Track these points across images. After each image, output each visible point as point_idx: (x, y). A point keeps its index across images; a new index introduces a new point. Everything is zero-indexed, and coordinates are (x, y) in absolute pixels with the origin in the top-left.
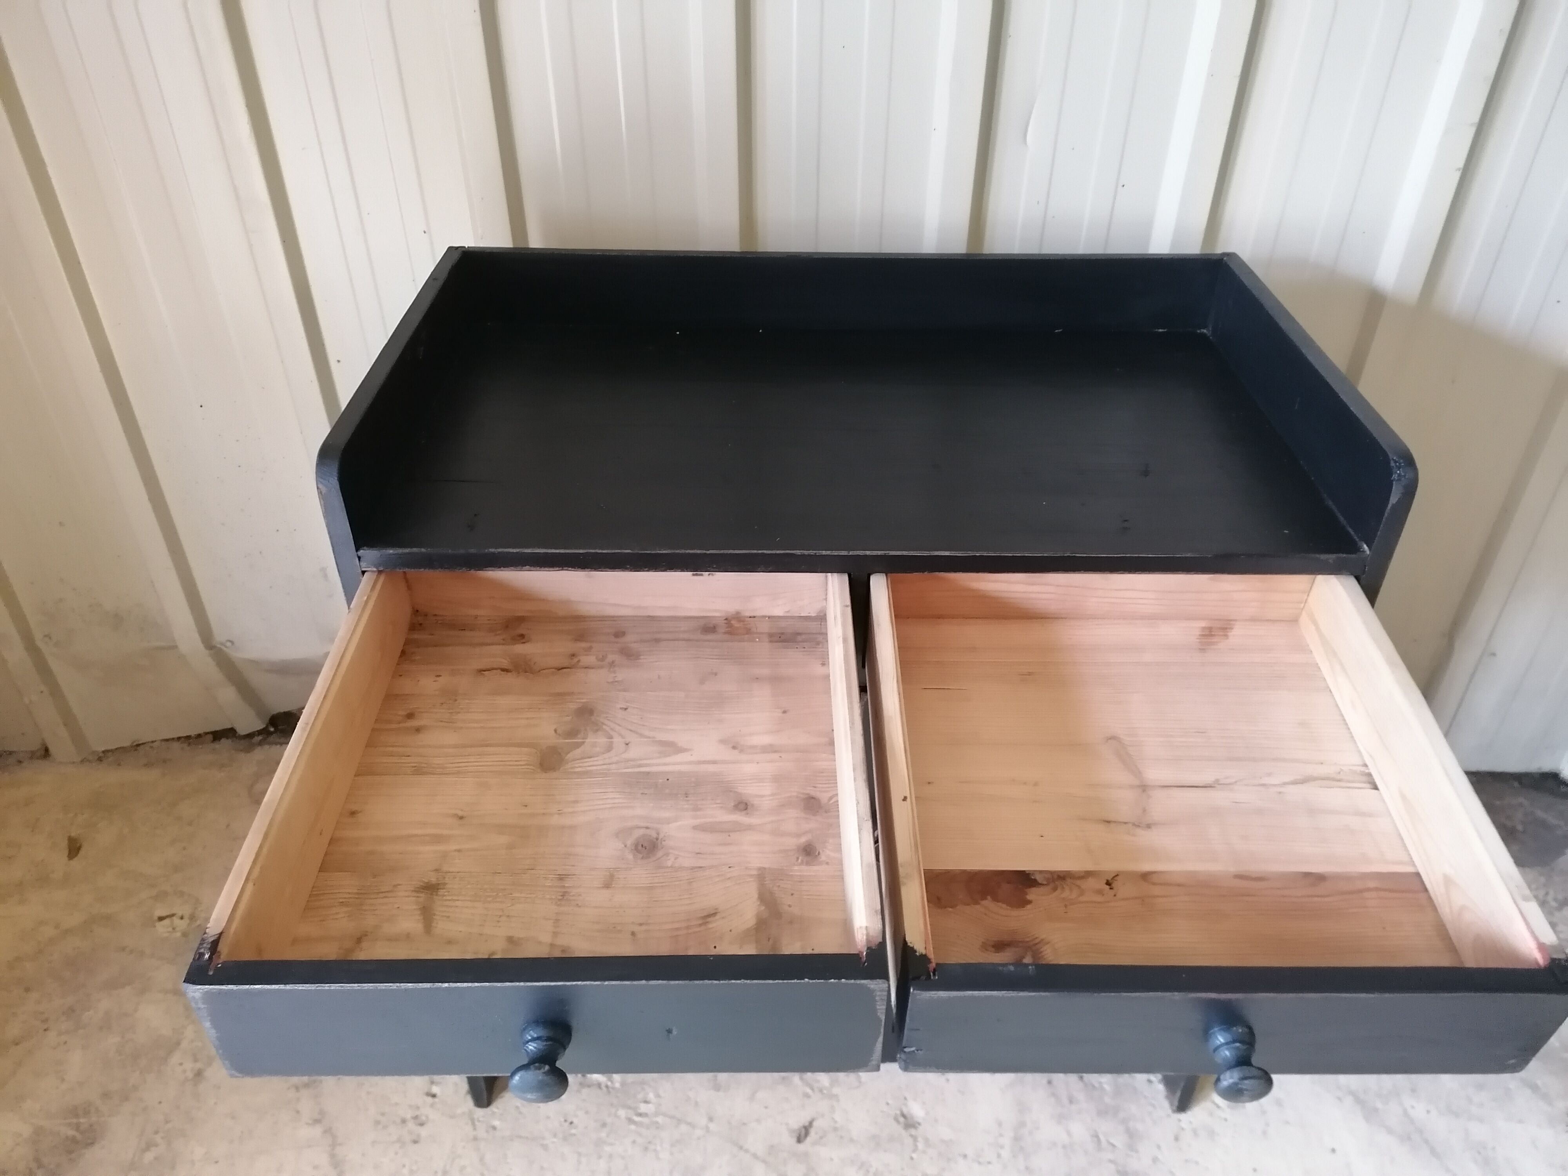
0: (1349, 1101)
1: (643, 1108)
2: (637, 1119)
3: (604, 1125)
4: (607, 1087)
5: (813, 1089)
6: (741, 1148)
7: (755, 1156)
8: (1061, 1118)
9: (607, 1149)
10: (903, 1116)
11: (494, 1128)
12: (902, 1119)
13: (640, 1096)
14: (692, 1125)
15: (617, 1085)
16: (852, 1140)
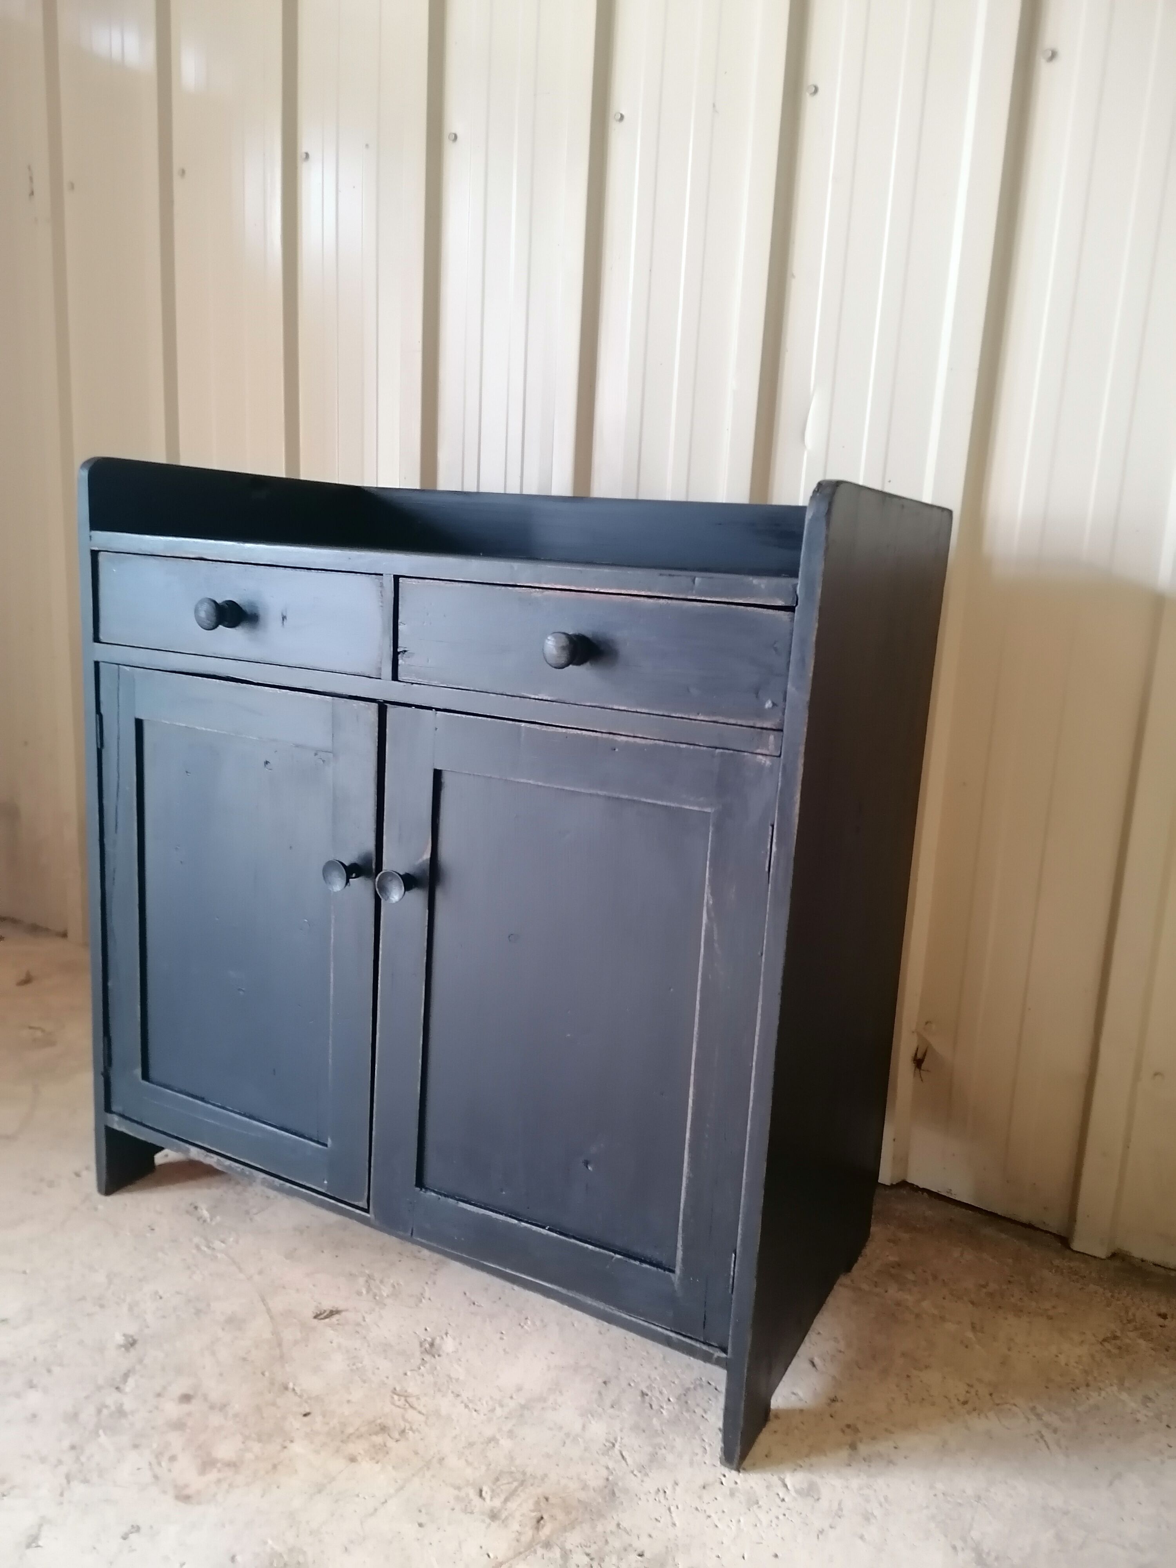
1: (217, 1244)
2: (204, 1248)
3: (175, 1241)
4: (205, 1221)
5: (368, 1292)
6: (263, 1300)
7: (269, 1311)
9: (160, 1255)
10: (432, 1345)
11: (95, 1209)
12: (427, 1345)
13: (223, 1236)
14: (241, 1270)
15: (213, 1223)
16: (364, 1338)
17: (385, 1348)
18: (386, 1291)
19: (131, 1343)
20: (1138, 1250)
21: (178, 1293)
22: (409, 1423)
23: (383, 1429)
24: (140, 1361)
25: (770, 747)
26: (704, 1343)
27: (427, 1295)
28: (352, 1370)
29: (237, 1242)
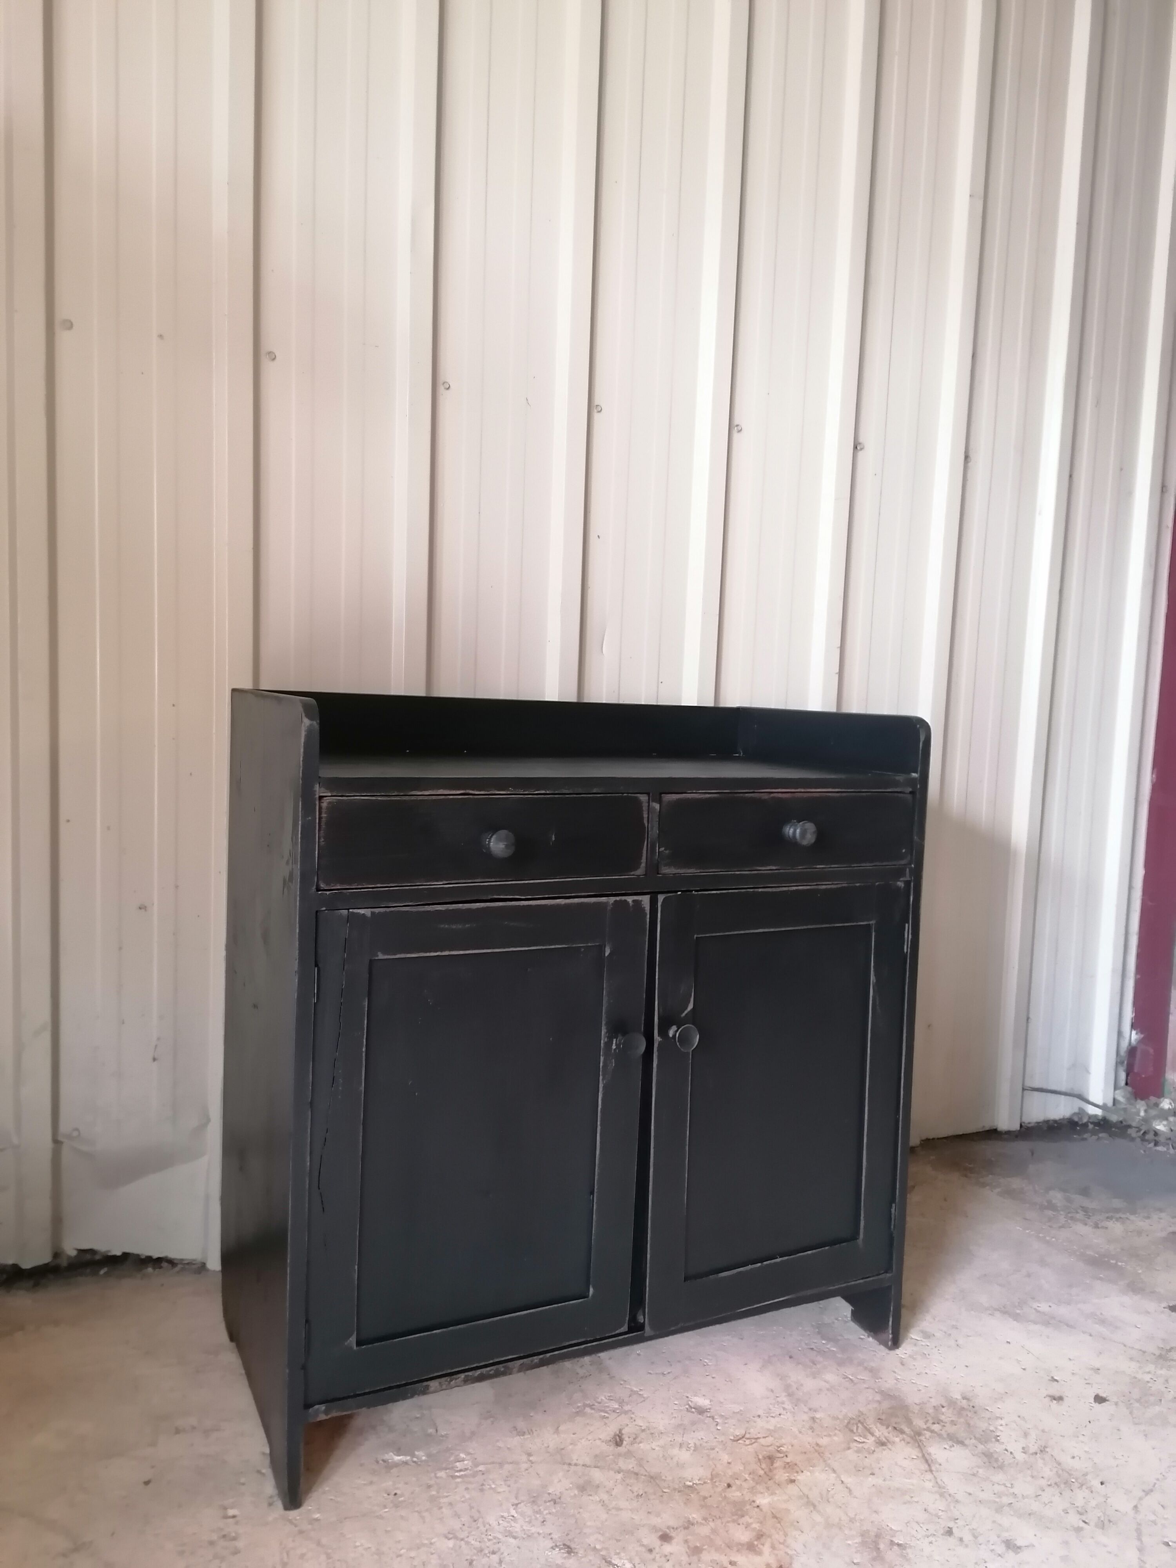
0: (998, 1314)
1: (461, 1465)
2: (459, 1474)
3: (429, 1486)
4: (414, 1462)
6: (570, 1464)
7: (586, 1466)
8: (814, 1376)
12: (693, 1410)
13: (452, 1459)
15: (423, 1458)
16: (661, 1433)
17: (681, 1428)
18: (613, 1405)
19: (567, 1548)
21: (515, 1505)
22: (771, 1445)
23: (771, 1459)
24: (594, 1550)
26: (877, 1275)
28: (694, 1450)
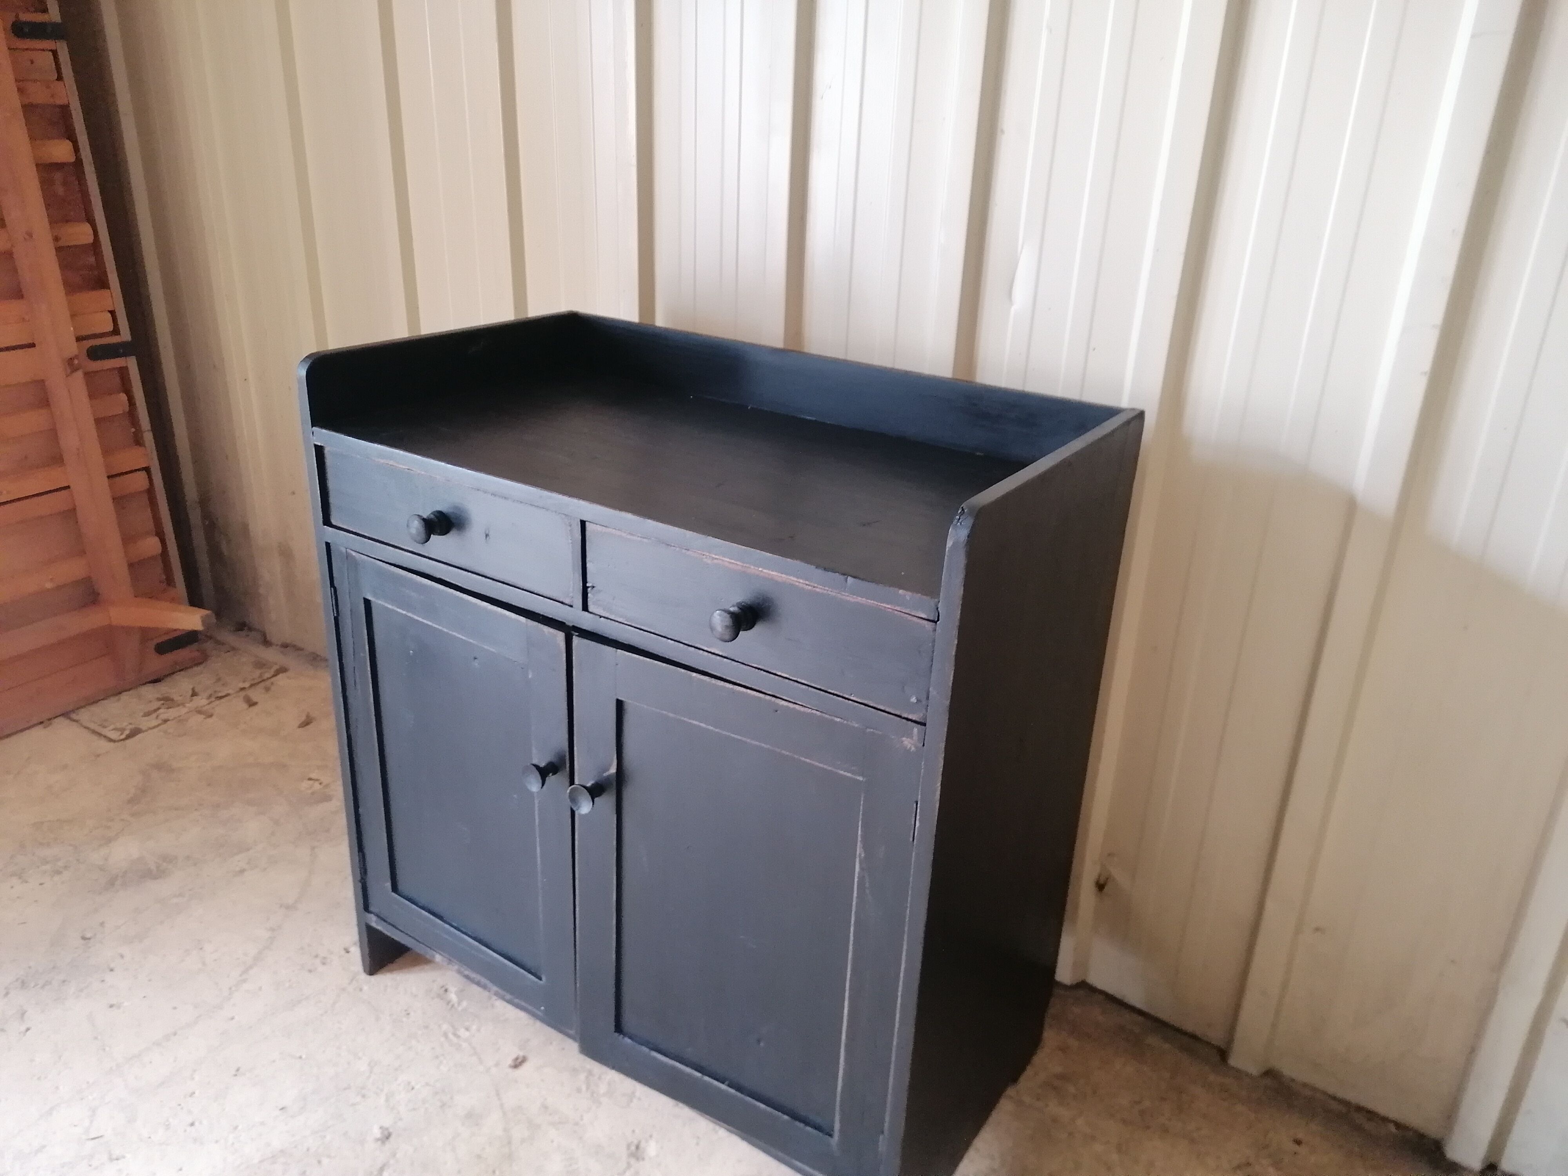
1: (462, 1032)
2: (451, 1036)
3: (426, 1027)
4: (453, 1006)
5: (588, 1088)
6: (498, 1094)
7: (502, 1105)
10: (637, 1147)
11: (361, 990)
12: (633, 1148)
13: (467, 1024)
14: (481, 1061)
15: (460, 1009)
16: (581, 1138)
18: (603, 1088)
19: (386, 1136)
20: (1289, 1069)
21: (427, 1084)
24: (394, 1155)
25: (914, 738)
27: (638, 1094)
29: (479, 1030)
